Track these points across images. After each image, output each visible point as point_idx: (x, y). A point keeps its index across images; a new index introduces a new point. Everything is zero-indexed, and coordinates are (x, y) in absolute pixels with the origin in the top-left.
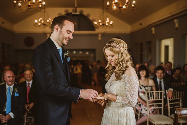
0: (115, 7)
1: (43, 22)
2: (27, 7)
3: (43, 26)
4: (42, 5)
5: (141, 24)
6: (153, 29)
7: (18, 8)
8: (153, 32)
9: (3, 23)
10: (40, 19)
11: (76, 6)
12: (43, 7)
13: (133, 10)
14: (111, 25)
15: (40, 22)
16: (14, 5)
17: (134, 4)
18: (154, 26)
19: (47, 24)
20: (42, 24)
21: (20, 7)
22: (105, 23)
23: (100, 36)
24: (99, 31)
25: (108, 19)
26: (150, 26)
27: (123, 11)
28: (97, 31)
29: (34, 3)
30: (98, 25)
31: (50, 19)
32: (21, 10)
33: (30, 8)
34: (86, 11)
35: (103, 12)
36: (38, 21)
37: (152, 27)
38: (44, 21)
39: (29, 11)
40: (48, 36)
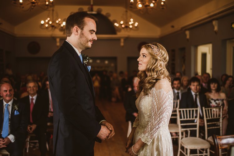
0: (140, 6)
1: (50, 23)
2: (31, 4)
3: (51, 28)
4: (49, 1)
5: (173, 27)
6: (187, 33)
8: (188, 37)
10: (47, 19)
11: (92, 3)
12: (51, 4)
13: (163, 8)
14: (136, 27)
15: (48, 23)
17: (164, 2)
18: (188, 29)
19: (56, 25)
20: (50, 26)
21: (21, 4)
22: (128, 25)
23: (122, 40)
24: (122, 34)
25: (132, 20)
26: (184, 29)
27: (151, 9)
28: (119, 35)
30: (120, 27)
31: (60, 20)
32: (23, 7)
33: (34, 6)
34: (105, 10)
35: (126, 11)
36: (45, 21)
37: (186, 30)
38: (53, 22)
39: (32, 9)
40: (58, 40)
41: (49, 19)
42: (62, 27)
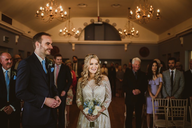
0: (139, 17)
1: (67, 31)
2: (50, 17)
3: (67, 35)
4: (64, 14)
5: (169, 34)
6: (182, 39)
7: (41, 18)
8: (182, 43)
9: (29, 32)
10: (64, 29)
11: (98, 15)
12: (65, 16)
13: (158, 19)
14: (137, 34)
15: (65, 31)
16: (36, 15)
17: (159, 13)
18: (182, 36)
19: (71, 33)
20: (66, 33)
21: (42, 17)
22: (130, 33)
23: (126, 45)
24: (125, 40)
25: (133, 28)
26: (179, 36)
27: (148, 20)
28: (123, 41)
29: (56, 13)
30: (124, 34)
31: (74, 29)
32: (44, 19)
33: (53, 18)
34: (112, 21)
35: (129, 22)
36: (63, 30)
37: (180, 37)
38: (69, 31)
39: (51, 20)
40: (73, 45)
41: (66, 28)
42: (76, 35)
